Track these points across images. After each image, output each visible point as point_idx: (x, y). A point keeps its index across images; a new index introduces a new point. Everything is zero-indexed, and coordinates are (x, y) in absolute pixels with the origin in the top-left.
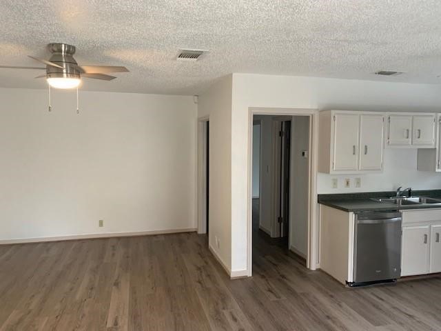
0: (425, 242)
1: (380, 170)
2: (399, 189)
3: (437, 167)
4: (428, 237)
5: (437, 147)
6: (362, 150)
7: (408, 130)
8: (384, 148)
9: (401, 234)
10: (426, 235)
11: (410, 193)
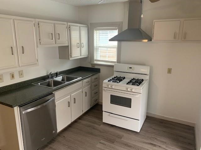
0: (69, 106)
1: (36, 64)
2: (50, 74)
3: (70, 57)
4: (70, 103)
5: (69, 45)
6: (20, 50)
7: (52, 34)
8: (37, 47)
9: (55, 107)
10: (69, 102)
11: (57, 74)
